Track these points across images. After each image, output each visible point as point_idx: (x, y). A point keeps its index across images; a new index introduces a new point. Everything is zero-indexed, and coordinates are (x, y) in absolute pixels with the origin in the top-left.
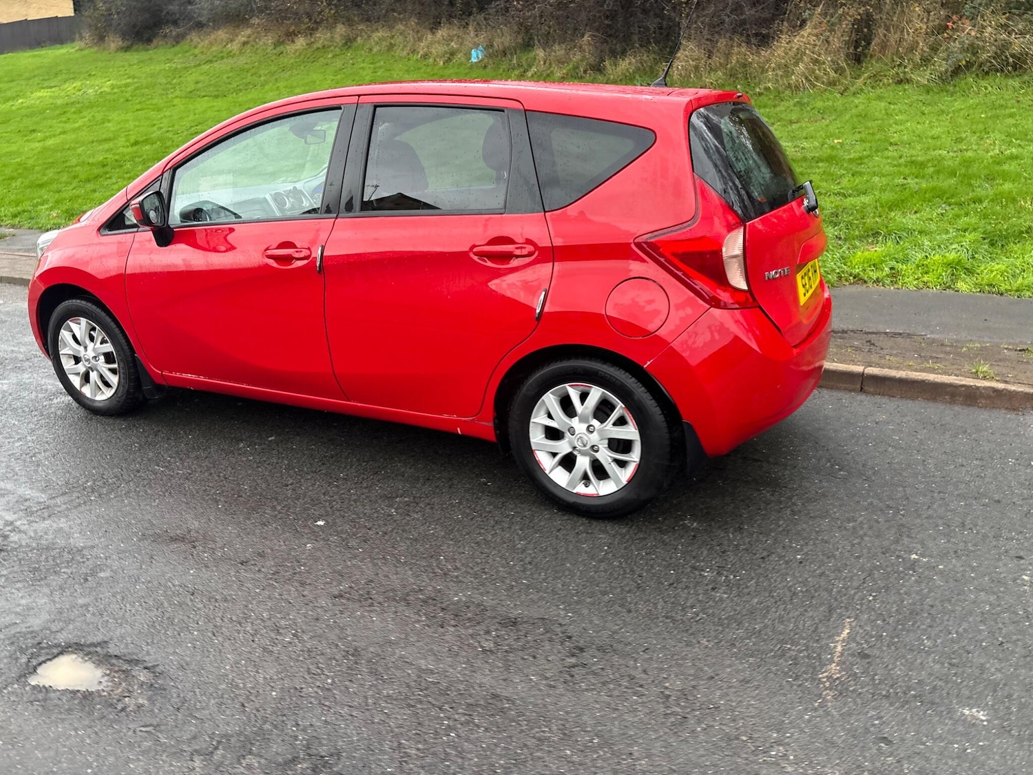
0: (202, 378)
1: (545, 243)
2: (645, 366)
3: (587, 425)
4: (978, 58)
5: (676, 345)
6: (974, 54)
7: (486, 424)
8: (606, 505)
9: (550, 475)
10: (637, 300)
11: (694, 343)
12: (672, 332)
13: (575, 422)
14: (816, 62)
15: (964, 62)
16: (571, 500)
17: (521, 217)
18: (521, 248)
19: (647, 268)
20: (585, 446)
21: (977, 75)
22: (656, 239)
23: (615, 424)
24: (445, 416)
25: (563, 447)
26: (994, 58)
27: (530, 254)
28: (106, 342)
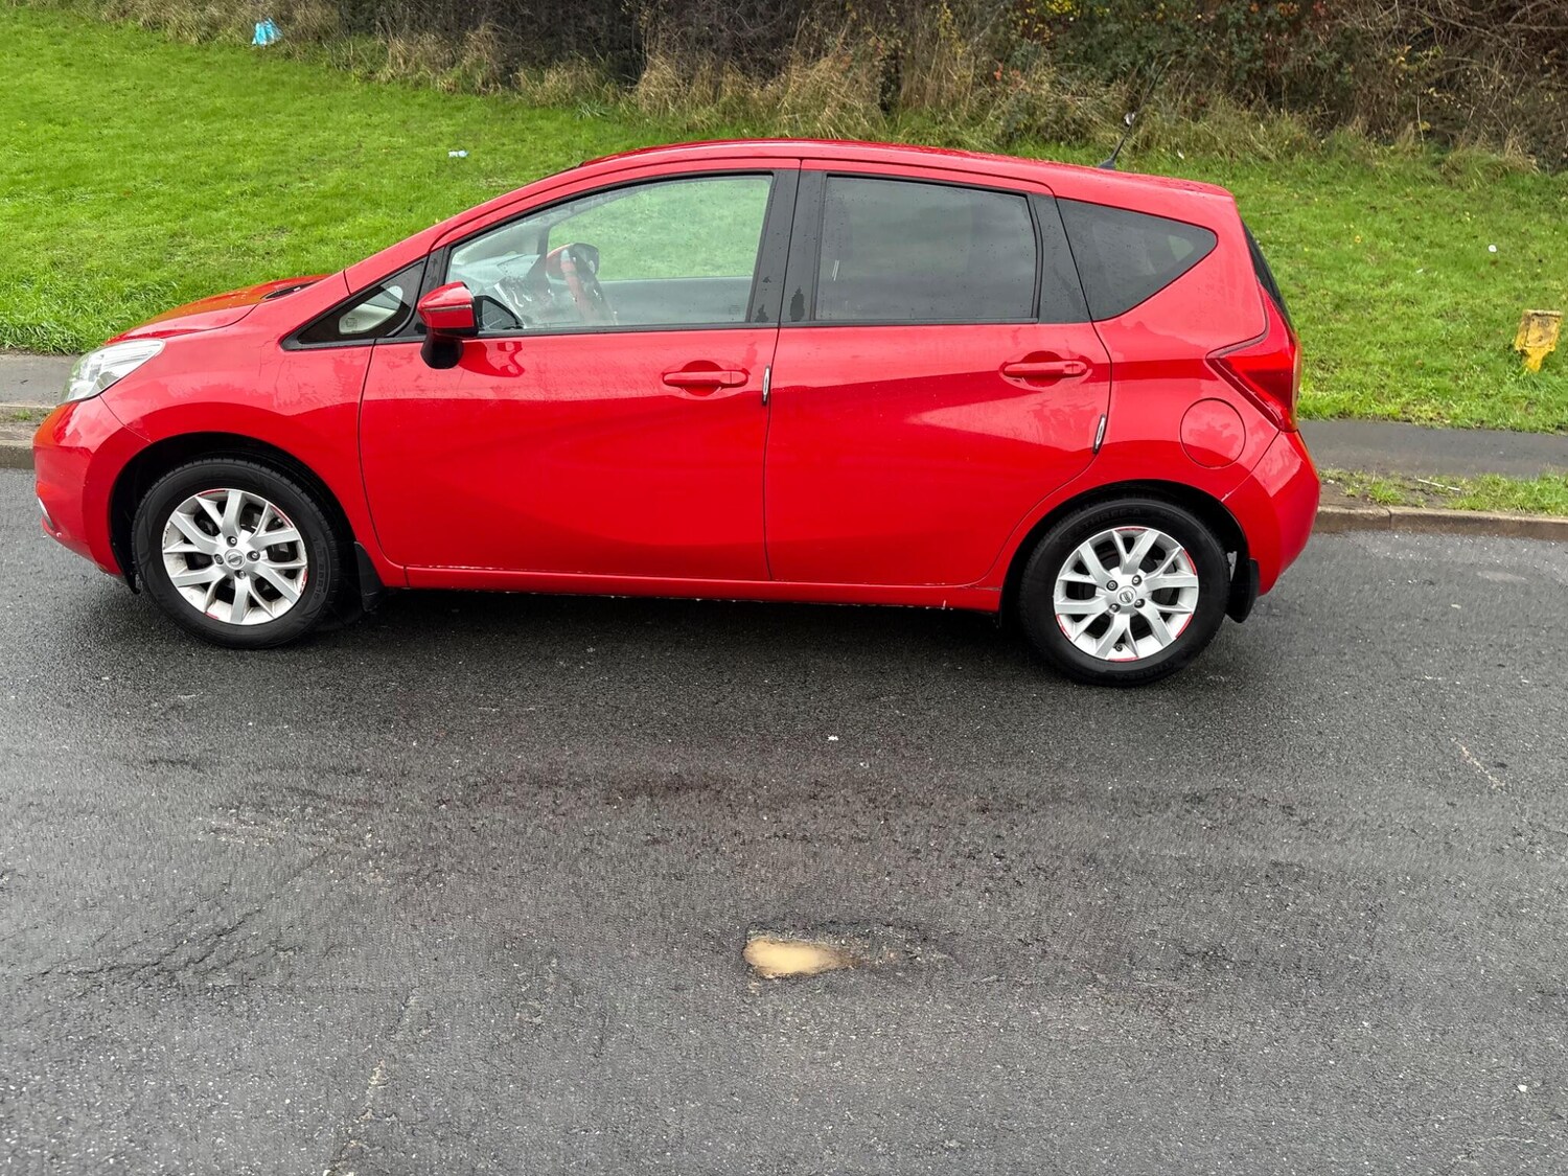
0: (490, 570)
1: (1100, 358)
2: (1222, 500)
3: (1133, 576)
4: (1035, 120)
5: (1257, 474)
6: (1031, 115)
7: (991, 589)
8: (1148, 669)
9: (1075, 644)
10: (1213, 424)
11: (1270, 470)
12: (1250, 460)
13: (1116, 573)
14: (843, 106)
15: (1022, 126)
16: (1103, 669)
17: (1062, 328)
18: (1073, 365)
19: (1219, 387)
20: (1129, 601)
21: (1036, 142)
22: (1232, 354)
23: (1166, 572)
24: (928, 586)
25: (1095, 607)
26: (1056, 123)
27: (1083, 373)
28: (281, 526)
